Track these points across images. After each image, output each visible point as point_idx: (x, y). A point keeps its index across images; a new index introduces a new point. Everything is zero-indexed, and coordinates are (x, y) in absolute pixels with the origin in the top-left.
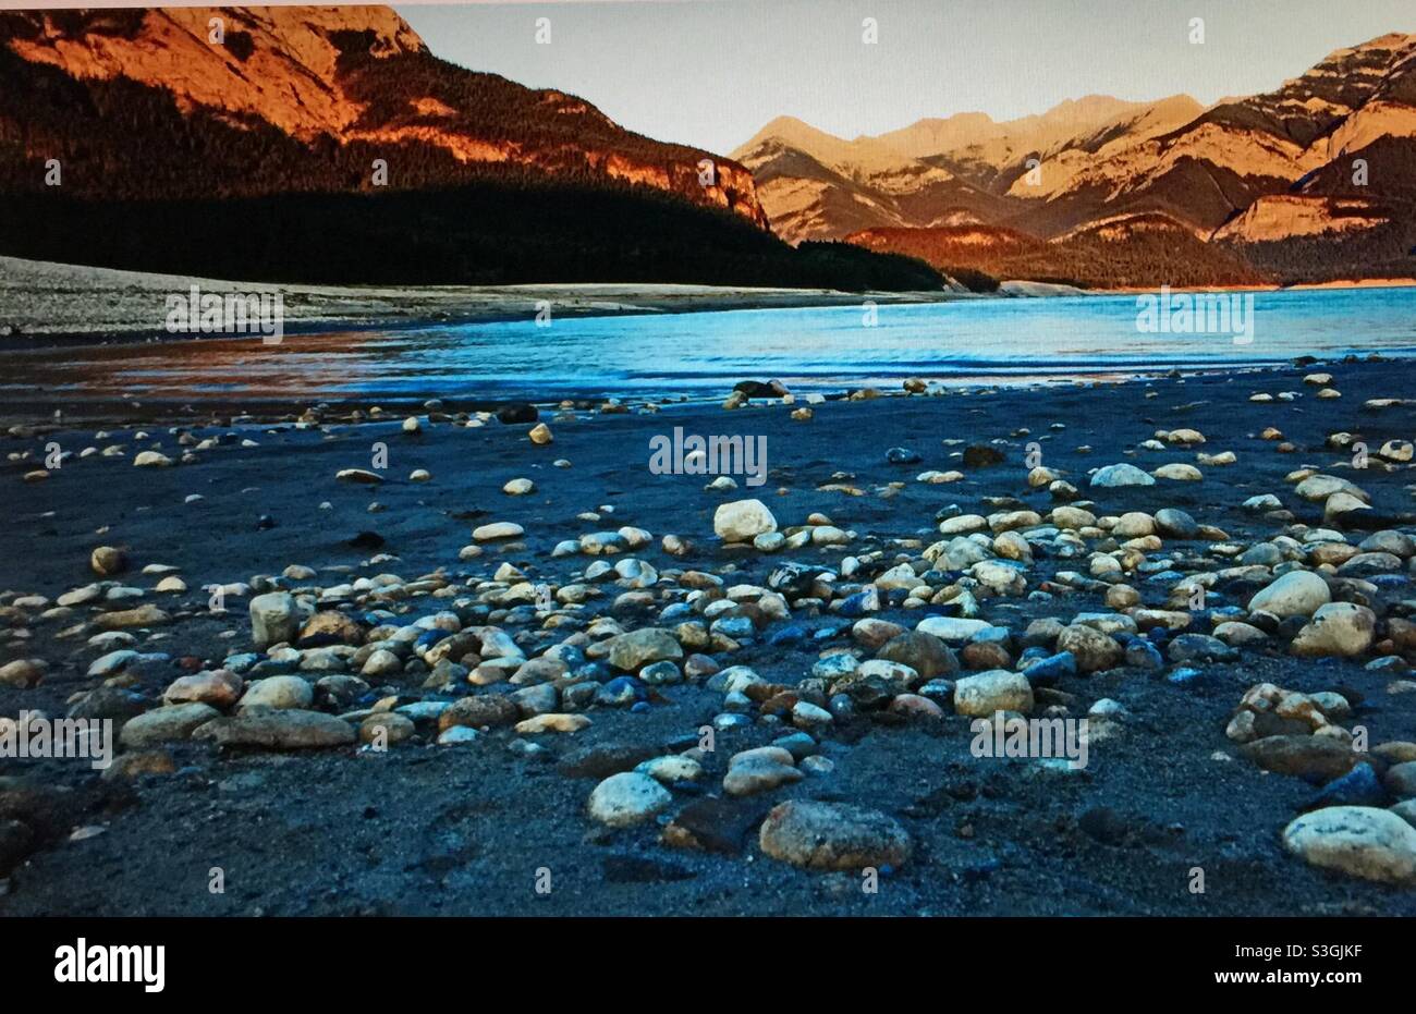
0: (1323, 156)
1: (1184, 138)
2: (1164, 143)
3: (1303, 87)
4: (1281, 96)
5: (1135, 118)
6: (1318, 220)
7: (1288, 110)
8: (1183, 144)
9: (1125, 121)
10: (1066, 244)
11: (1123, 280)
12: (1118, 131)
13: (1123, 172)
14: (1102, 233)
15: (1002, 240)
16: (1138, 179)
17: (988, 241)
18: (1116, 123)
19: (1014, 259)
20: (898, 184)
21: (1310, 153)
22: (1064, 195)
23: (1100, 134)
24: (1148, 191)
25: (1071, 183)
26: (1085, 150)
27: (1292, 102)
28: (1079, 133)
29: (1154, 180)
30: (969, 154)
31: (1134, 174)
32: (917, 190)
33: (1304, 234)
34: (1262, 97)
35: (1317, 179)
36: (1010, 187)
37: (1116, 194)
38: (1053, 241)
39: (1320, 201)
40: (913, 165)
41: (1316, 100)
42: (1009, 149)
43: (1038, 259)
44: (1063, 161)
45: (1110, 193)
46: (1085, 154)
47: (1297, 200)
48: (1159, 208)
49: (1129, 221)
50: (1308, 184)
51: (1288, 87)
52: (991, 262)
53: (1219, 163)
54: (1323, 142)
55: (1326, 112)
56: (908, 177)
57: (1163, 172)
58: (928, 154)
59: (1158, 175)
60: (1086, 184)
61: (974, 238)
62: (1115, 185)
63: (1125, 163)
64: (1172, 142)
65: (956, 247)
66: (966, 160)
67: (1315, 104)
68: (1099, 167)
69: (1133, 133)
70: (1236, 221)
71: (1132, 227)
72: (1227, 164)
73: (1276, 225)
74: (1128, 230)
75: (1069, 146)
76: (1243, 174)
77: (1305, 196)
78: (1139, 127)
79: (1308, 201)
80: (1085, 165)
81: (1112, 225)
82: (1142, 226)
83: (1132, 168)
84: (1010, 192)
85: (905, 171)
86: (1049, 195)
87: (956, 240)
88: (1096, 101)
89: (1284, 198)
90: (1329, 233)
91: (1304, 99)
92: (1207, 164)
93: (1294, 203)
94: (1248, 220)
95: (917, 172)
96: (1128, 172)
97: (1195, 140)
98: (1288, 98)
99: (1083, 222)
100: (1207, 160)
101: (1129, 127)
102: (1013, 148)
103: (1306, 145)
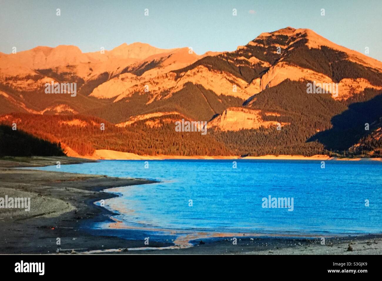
0: (258, 87)
1: (189, 72)
2: (178, 74)
3: (247, 51)
4: (237, 54)
5: (162, 58)
6: (257, 122)
7: (240, 62)
8: (188, 76)
9: (157, 59)
10: (127, 128)
11: (160, 151)
12: (153, 65)
13: (156, 88)
14: (148, 123)
15: (92, 124)
16: (165, 92)
17: (83, 124)
18: (152, 60)
19: (99, 135)
20: (24, 84)
21: (252, 85)
22: (124, 99)
23: (143, 65)
24: (170, 100)
25: (128, 93)
26: (135, 74)
27: (242, 58)
28: (130, 64)
29: (173, 94)
30: (68, 71)
31: (162, 90)
32: (36, 89)
33: (250, 128)
34: (227, 53)
35: (255, 100)
36: (92, 92)
37: (152, 100)
38: (120, 125)
39: (258, 112)
40: (33, 74)
41: (254, 58)
42: (91, 69)
43: (112, 136)
44: (123, 79)
45: (149, 99)
46: (134, 76)
47: (247, 110)
48: (176, 110)
49: (162, 117)
50: (251, 102)
51: (240, 50)
52: (86, 137)
53: (207, 87)
54: (258, 80)
55: (259, 64)
56: (30, 81)
57: (178, 90)
58: (42, 68)
59: (175, 91)
60: (136, 93)
61: (76, 122)
62: (152, 96)
63: (157, 83)
64: (182, 74)
65: (64, 127)
66: (66, 74)
67: (253, 60)
68: (143, 84)
69: (161, 67)
70: (216, 120)
71: (164, 120)
72: (211, 88)
73: (236, 123)
74: (161, 122)
75: (125, 71)
76: (219, 94)
77: (250, 108)
78: (165, 63)
79: (252, 111)
80: (135, 83)
81: (153, 119)
82: (169, 120)
83: (161, 87)
84: (91, 94)
85: (28, 77)
86: (116, 97)
87: (65, 123)
88: (141, 46)
89: (240, 109)
90: (262, 128)
91: (249, 57)
92: (200, 87)
93: (245, 112)
94: (222, 119)
95: (36, 78)
96: (159, 89)
97: (195, 74)
98: (241, 55)
99: (135, 116)
100: (201, 85)
101: (159, 62)
102: (92, 68)
103: (250, 82)
